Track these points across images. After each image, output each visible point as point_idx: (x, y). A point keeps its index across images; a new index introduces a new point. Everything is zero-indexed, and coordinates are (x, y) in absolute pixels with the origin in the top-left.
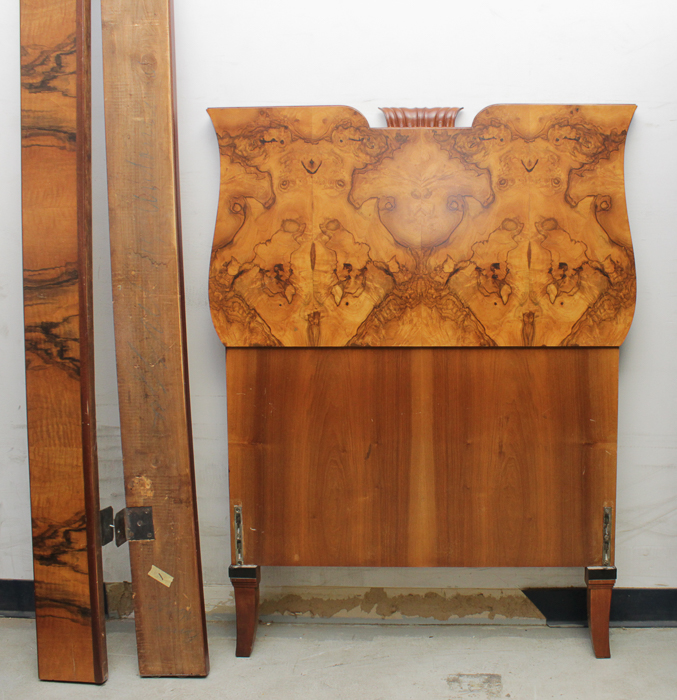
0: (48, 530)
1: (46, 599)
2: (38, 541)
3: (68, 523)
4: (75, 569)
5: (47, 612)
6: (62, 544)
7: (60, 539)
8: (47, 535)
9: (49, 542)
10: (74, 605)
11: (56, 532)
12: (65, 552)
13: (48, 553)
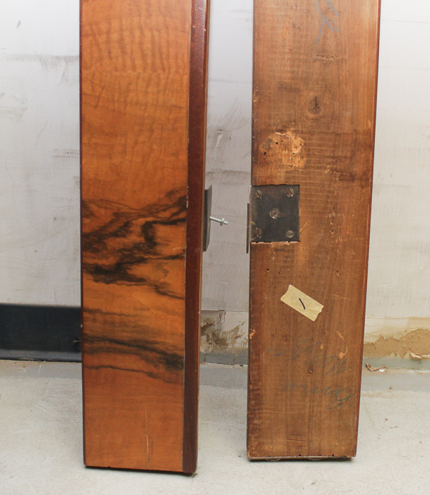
0: (112, 222)
1: (104, 339)
2: (91, 241)
3: (151, 209)
4: (159, 289)
5: (105, 360)
6: (137, 247)
7: (135, 238)
8: (111, 229)
9: (114, 243)
10: (154, 350)
11: (127, 225)
12: (142, 261)
13: (109, 262)
